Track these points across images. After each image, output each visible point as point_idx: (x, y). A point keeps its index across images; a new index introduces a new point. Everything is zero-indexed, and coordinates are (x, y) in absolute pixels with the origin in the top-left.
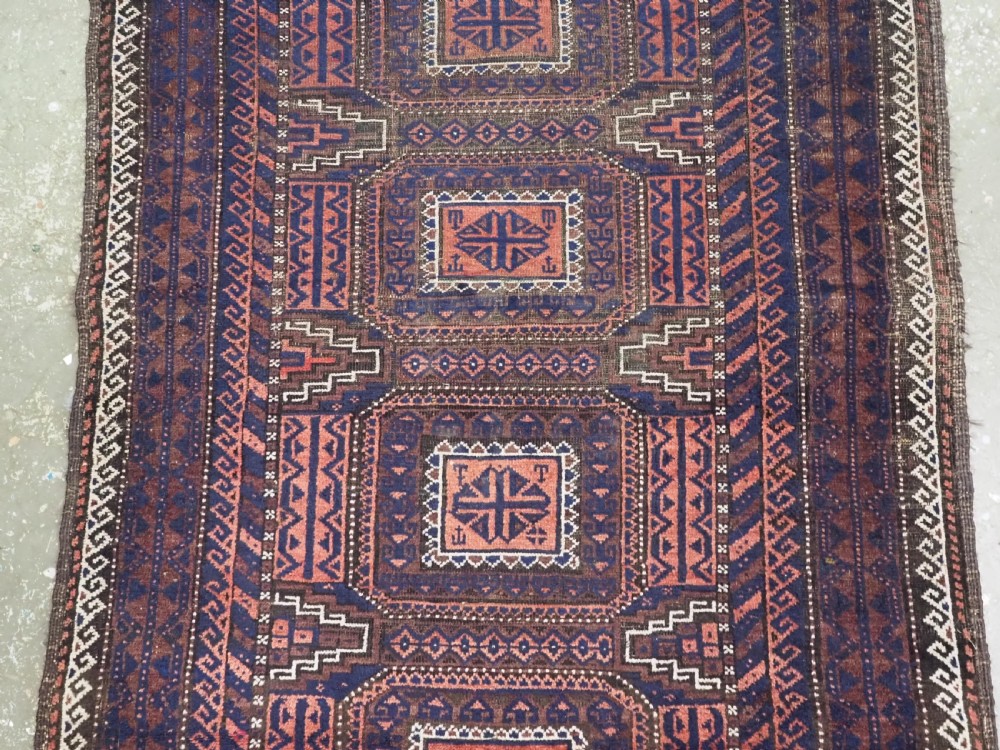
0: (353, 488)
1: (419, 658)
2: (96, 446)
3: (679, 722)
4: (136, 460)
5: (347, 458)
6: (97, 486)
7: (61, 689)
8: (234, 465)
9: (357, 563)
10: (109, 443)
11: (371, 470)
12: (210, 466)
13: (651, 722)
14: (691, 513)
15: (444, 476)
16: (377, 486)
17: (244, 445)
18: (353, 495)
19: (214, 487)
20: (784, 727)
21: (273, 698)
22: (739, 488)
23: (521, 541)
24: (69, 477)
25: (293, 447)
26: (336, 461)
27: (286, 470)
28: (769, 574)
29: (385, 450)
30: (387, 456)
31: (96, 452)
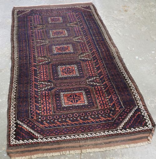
0: (49, 71)
1: (60, 86)
3: (96, 88)
4: (20, 71)
6: (15, 74)
7: (11, 94)
8: (33, 71)
9: (50, 78)
10: (16, 70)
11: (51, 69)
12: (30, 71)
13: (92, 89)
14: (92, 69)
15: (60, 69)
16: (52, 71)
17: (34, 69)
19: (30, 73)
20: (110, 87)
21: (41, 92)
22: (97, 66)
23: (71, 74)
24: (11, 74)
25: (40, 68)
26: (46, 69)
27: (40, 70)
28: (103, 73)
29: (52, 67)
31: (14, 71)
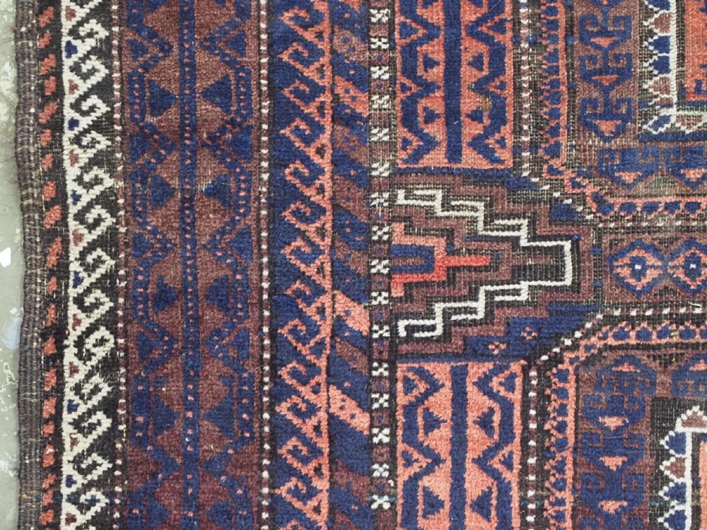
0: (531, 493)
2: (67, 417)
4: (141, 443)
5: (517, 440)
6: (74, 489)
8: (315, 451)
10: (91, 412)
11: (563, 462)
12: (273, 455)
15: (695, 470)
16: (574, 490)
17: (331, 417)
18: (532, 506)
19: (283, 491)
24: (23, 473)
25: (420, 421)
26: (498, 447)
27: (409, 462)
29: (585, 426)
30: (590, 436)
31: (67, 429)
